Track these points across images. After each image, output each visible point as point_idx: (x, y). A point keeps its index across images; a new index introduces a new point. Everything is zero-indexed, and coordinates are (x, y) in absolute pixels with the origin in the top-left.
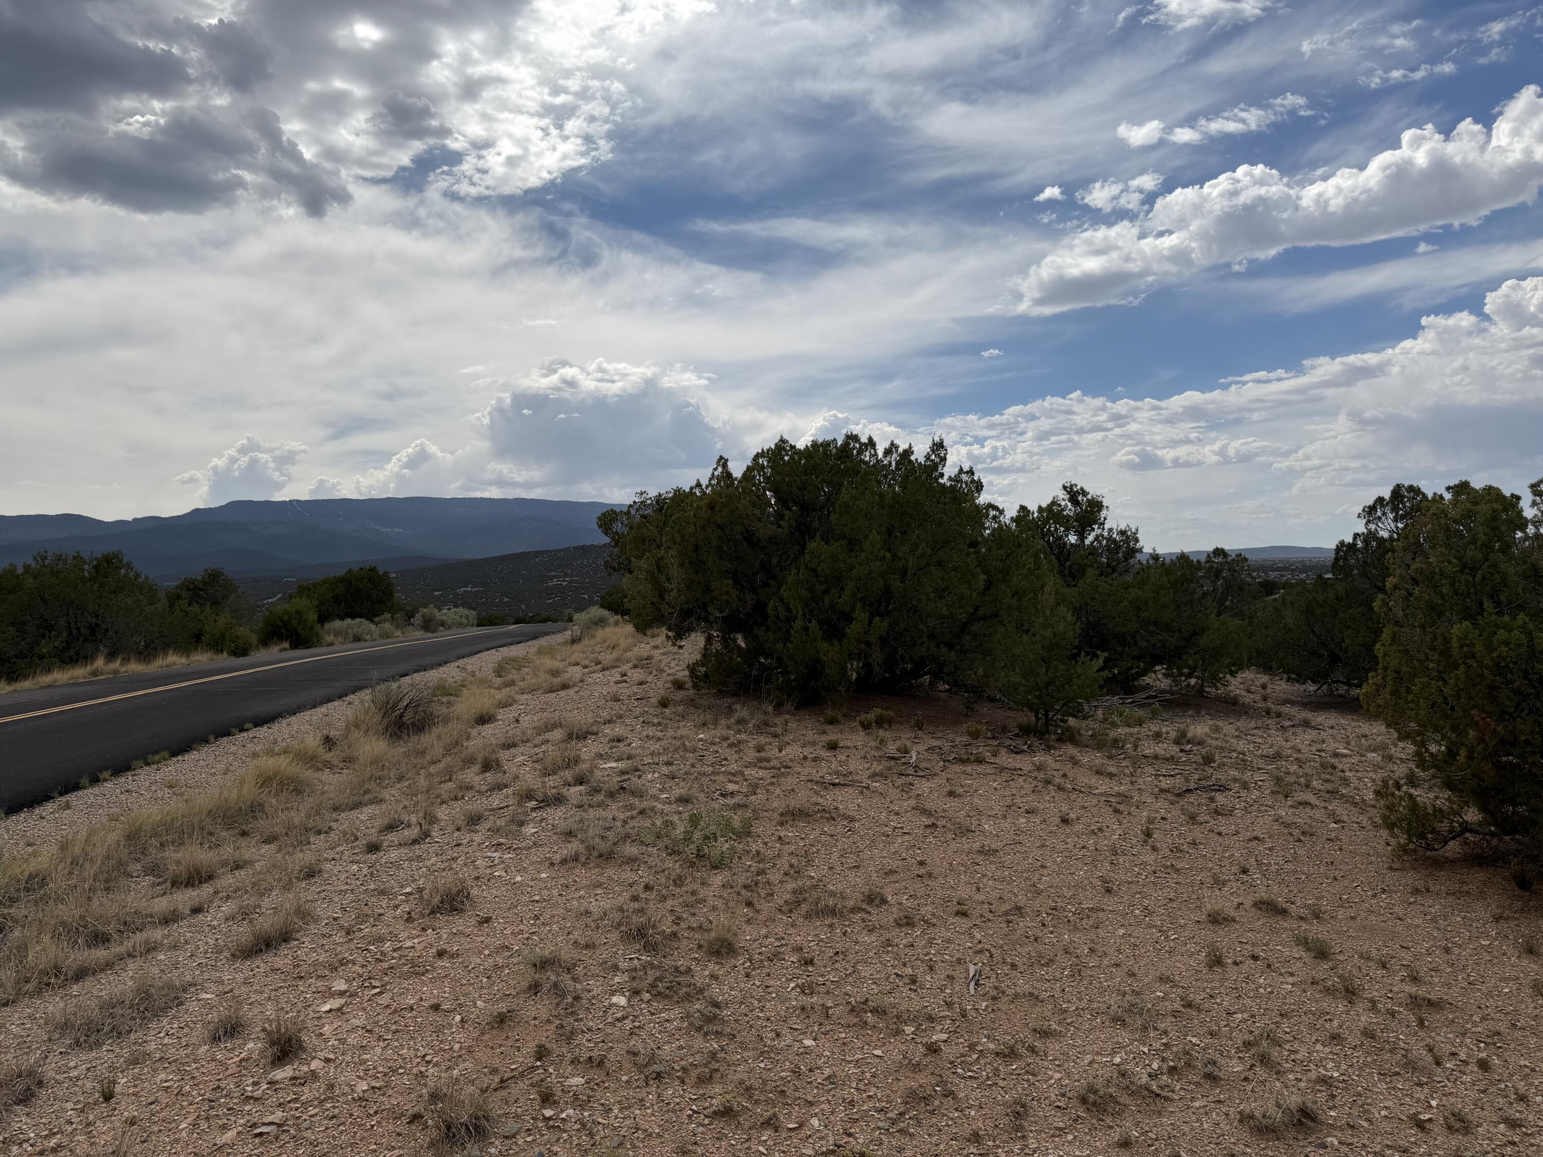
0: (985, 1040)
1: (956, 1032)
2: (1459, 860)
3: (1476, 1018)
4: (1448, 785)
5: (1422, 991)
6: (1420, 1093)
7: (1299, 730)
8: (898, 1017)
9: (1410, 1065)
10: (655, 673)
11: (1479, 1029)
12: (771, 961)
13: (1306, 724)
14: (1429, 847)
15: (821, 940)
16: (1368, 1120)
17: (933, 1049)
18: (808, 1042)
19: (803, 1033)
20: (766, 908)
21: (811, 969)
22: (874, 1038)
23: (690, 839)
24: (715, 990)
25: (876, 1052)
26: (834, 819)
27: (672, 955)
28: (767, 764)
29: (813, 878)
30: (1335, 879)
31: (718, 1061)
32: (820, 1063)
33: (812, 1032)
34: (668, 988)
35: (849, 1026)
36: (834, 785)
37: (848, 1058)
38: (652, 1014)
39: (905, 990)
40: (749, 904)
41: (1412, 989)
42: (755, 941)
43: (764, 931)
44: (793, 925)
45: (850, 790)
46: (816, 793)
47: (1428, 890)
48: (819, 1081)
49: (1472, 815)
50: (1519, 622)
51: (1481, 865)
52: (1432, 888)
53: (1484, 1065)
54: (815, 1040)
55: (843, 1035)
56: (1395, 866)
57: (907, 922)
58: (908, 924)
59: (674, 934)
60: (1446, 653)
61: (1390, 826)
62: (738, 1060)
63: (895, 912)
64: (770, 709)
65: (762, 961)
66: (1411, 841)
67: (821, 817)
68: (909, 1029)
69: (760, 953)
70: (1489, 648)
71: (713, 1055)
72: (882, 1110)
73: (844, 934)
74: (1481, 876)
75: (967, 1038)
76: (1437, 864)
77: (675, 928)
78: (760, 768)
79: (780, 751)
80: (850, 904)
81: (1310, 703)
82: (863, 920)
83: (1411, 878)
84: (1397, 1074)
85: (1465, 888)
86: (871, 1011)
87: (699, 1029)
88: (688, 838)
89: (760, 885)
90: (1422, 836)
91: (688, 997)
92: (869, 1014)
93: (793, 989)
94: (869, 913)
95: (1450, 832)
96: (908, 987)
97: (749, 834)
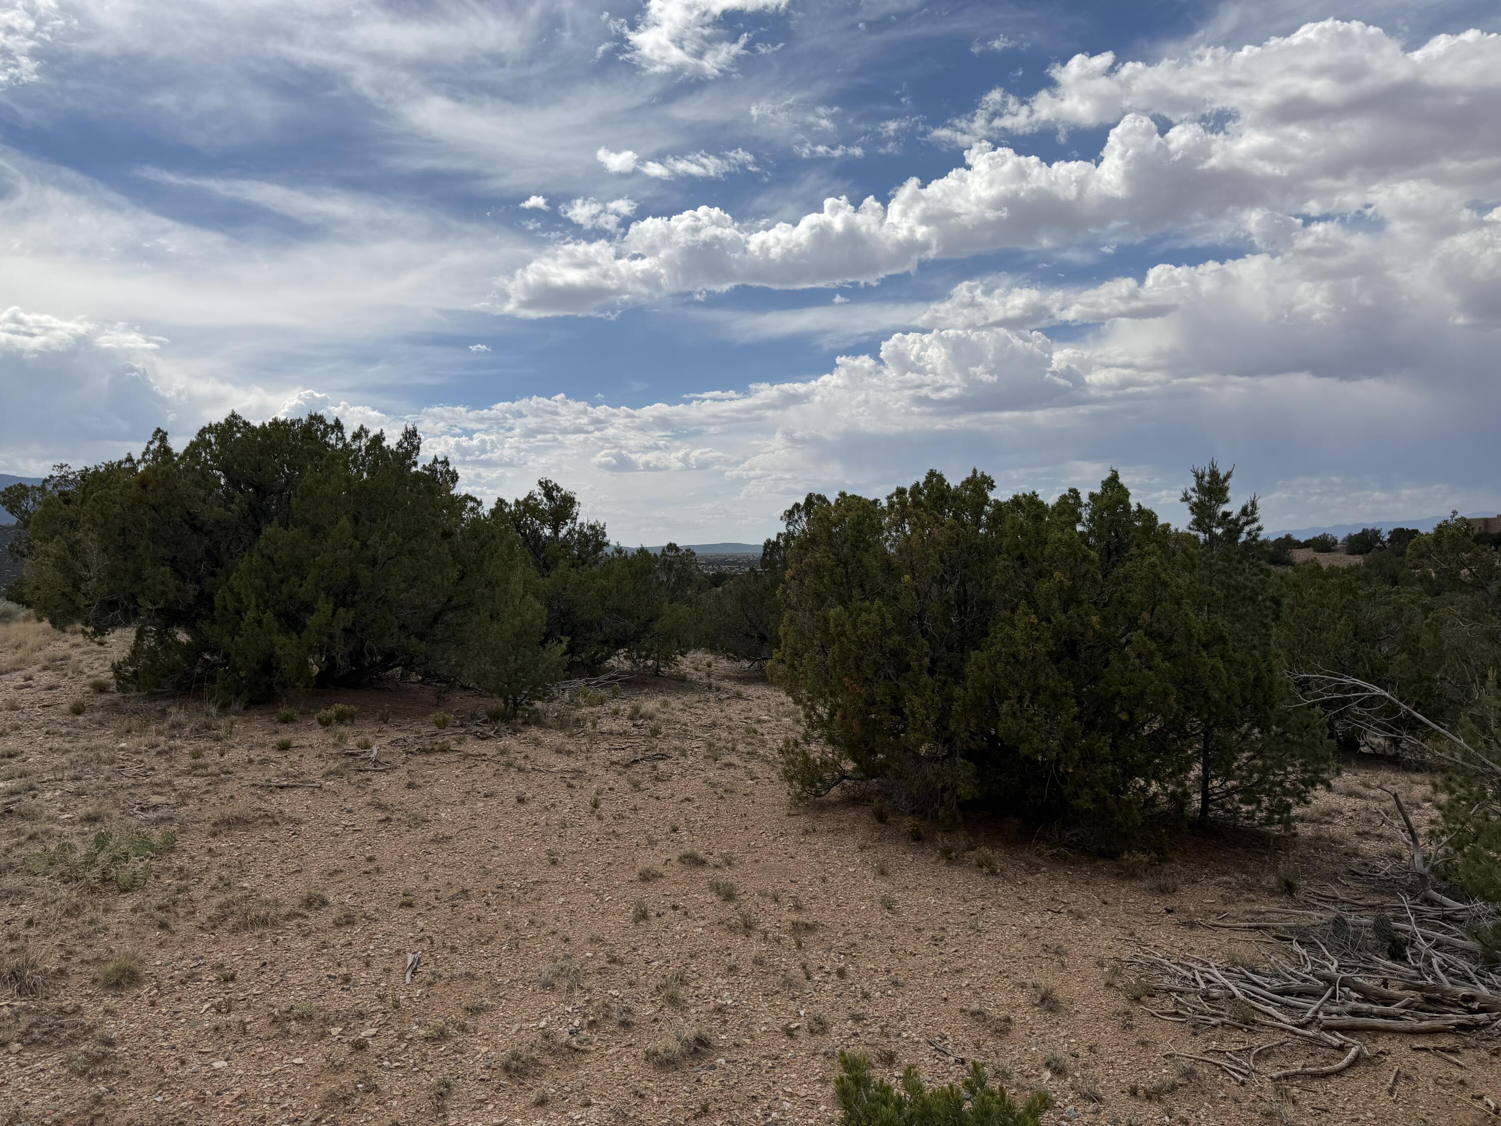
0: (415, 1027)
1: (386, 1024)
2: (839, 802)
3: (840, 935)
4: (831, 741)
5: (802, 918)
6: (792, 1006)
7: (733, 702)
8: (324, 1020)
9: (788, 983)
10: (70, 674)
11: (841, 944)
12: (184, 984)
13: (739, 696)
14: (817, 794)
15: (248, 953)
16: (752, 1037)
17: (360, 1046)
18: (219, 1064)
19: (214, 1056)
20: (183, 927)
21: (231, 985)
22: (296, 1047)
23: (93, 862)
24: (111, 1028)
25: (296, 1061)
26: (277, 824)
27: (56, 995)
28: (204, 771)
29: (246, 888)
30: (746, 828)
31: (103, 1105)
32: (230, 1084)
33: (224, 1053)
34: (46, 1033)
35: (268, 1039)
36: (282, 787)
37: (263, 1073)
38: (22, 1066)
39: (337, 991)
40: (163, 926)
41: (794, 917)
42: (167, 965)
43: (178, 954)
44: (216, 942)
45: (300, 792)
46: (260, 798)
47: (814, 831)
48: (227, 1103)
49: (849, 766)
50: (876, 607)
51: (854, 805)
52: (818, 828)
53: (841, 973)
54: (226, 1060)
55: (261, 1049)
56: (792, 812)
57: (348, 921)
58: (348, 923)
59: (62, 972)
60: (826, 632)
61: (790, 779)
62: (130, 1098)
63: (335, 913)
64: (214, 710)
65: (172, 986)
66: (803, 790)
67: (262, 824)
68: (335, 1031)
69: (171, 978)
70: (855, 626)
71: (98, 1100)
72: (296, 1120)
73: (275, 943)
74: (853, 814)
75: (397, 1028)
76: (822, 807)
77: (63, 964)
78: (195, 775)
79: (222, 755)
80: (284, 911)
81: (743, 678)
82: (299, 926)
83: (803, 822)
84: (778, 992)
85: (841, 825)
86: (296, 1019)
87: (81, 1074)
88: (90, 861)
89: (180, 904)
90: (812, 785)
91: (73, 1040)
92: (293, 1023)
93: (207, 1009)
94: (306, 917)
95: (833, 780)
96: (340, 987)
97: (172, 850)
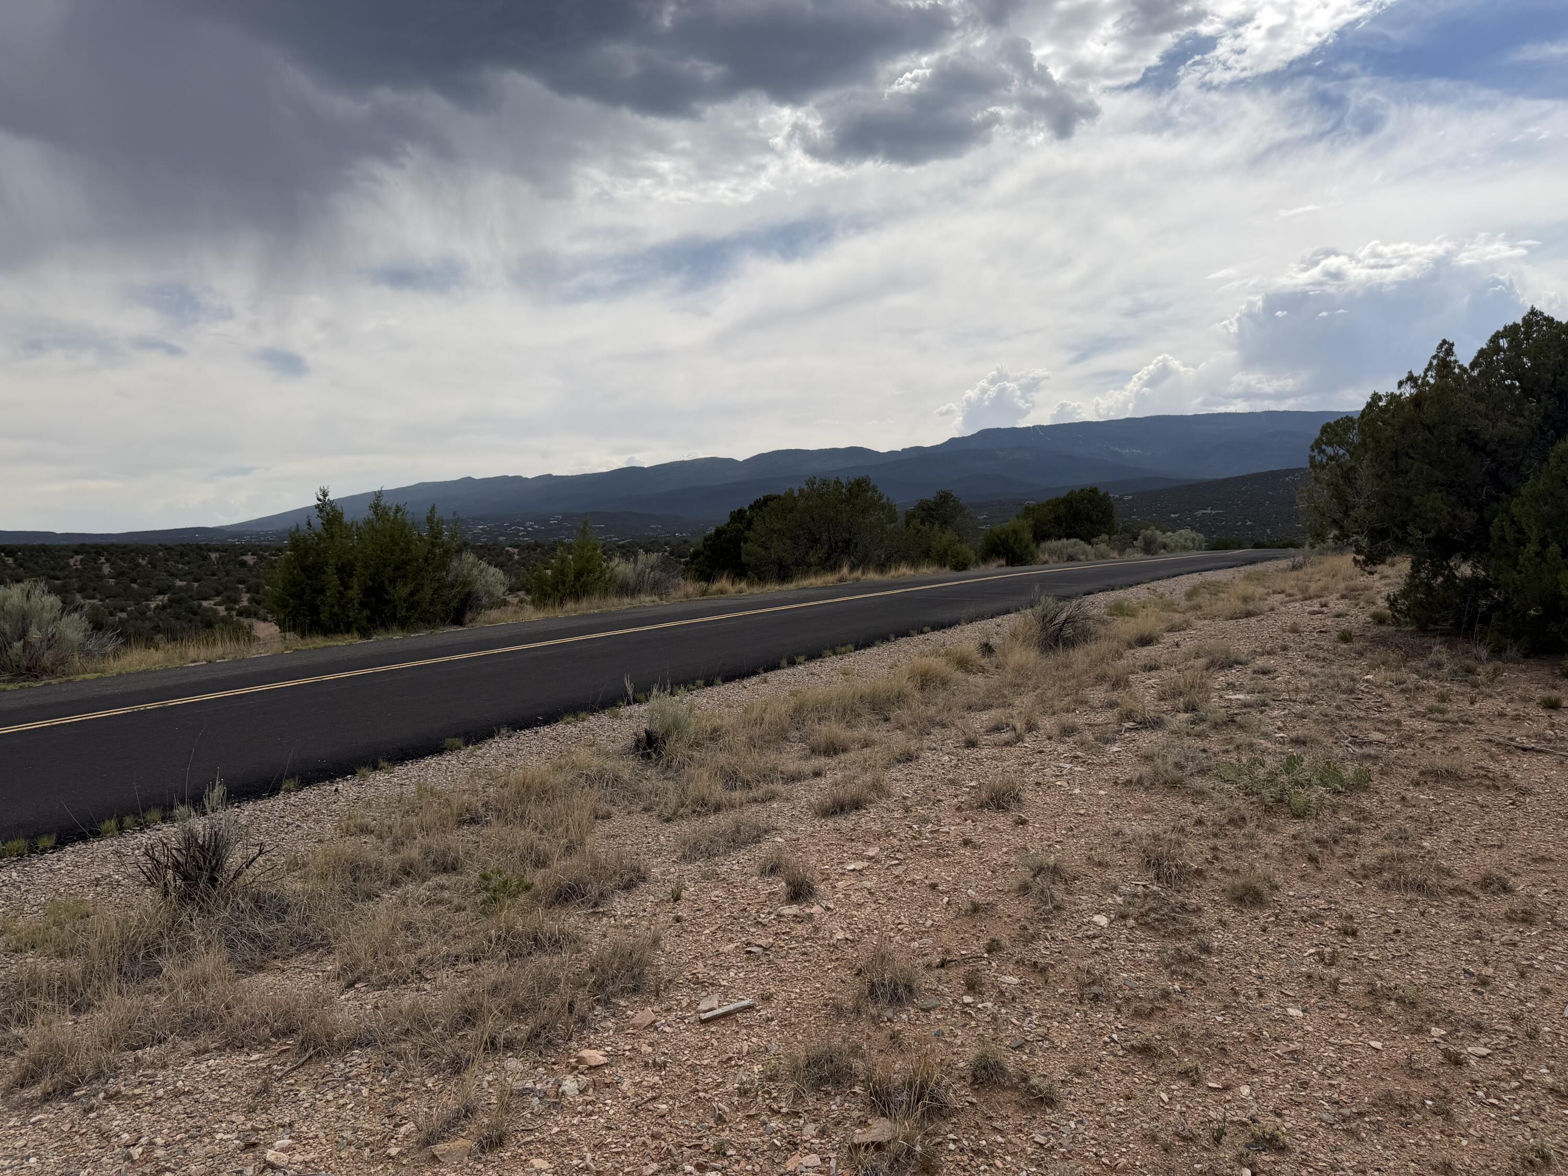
0: (1545, 1071)
1: (1505, 1051)
8: (1429, 1015)
10: (1362, 604)
12: (1305, 922)
15: (1388, 915)
17: (1456, 1061)
18: (1293, 1012)
19: (1294, 1002)
20: (1335, 868)
21: (1349, 940)
22: (1383, 1030)
23: (1274, 781)
24: (1217, 939)
25: (1373, 1044)
26: (1498, 788)
27: (1188, 892)
28: (1439, 716)
29: (1423, 848)
31: (1170, 1002)
32: (1292, 1035)
33: (1305, 1003)
34: (1157, 920)
35: (1356, 1008)
36: (1525, 750)
37: (1332, 1040)
38: (1130, 941)
39: (1466, 991)
40: (1313, 859)
42: (1299, 898)
43: (1316, 891)
44: (1359, 893)
45: (1546, 759)
46: (1492, 757)
48: (1278, 1052)
54: (1304, 1011)
55: (1343, 1016)
57: (1526, 918)
58: (1524, 920)
59: (1199, 873)
62: (1195, 1007)
63: (1516, 903)
64: (1484, 653)
65: (1292, 920)
67: (1478, 784)
68: (1437, 1032)
69: (1295, 911)
71: (1166, 995)
72: (1337, 1103)
73: (1423, 914)
75: (1519, 1061)
77: (1204, 867)
78: (1429, 719)
79: (1472, 703)
82: (1461, 904)
86: (1396, 1000)
87: (1167, 967)
88: (1272, 779)
89: (1342, 844)
91: (1177, 935)
92: (1393, 1003)
93: (1311, 954)
94: (1477, 898)
96: (1473, 987)
97: (1366, 789)
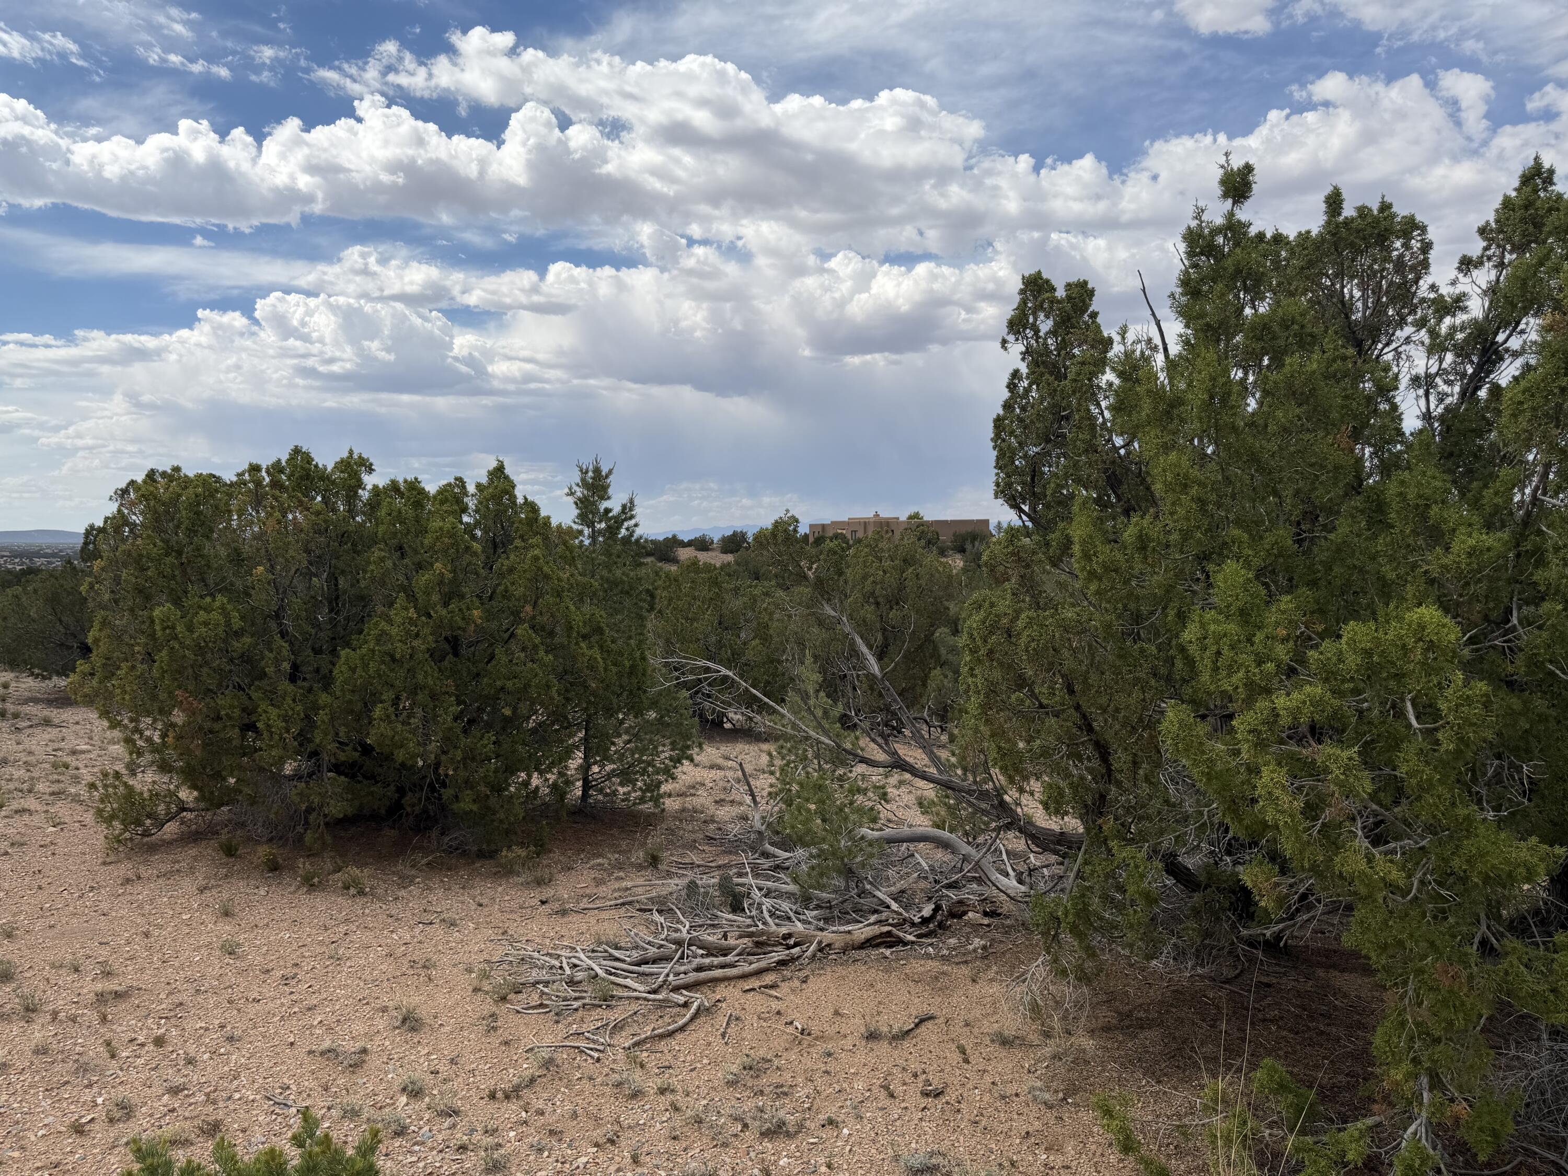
2: (176, 840)
3: (163, 996)
4: (164, 767)
5: (113, 985)
6: (87, 1096)
7: (37, 731)
9: (83, 1069)
11: (164, 1006)
13: (47, 722)
14: (147, 833)
16: (23, 1148)
30: (40, 888)
41: (99, 987)
47: (139, 878)
49: (186, 795)
50: (218, 604)
51: (195, 841)
52: (144, 875)
53: (159, 1042)
56: (108, 860)
60: (153, 636)
61: (109, 820)
66: (125, 830)
70: (190, 629)
74: (193, 852)
76: (153, 849)
81: (56, 700)
83: (124, 869)
84: (67, 1083)
85: (177, 866)
90: (139, 823)
95: (167, 814)
